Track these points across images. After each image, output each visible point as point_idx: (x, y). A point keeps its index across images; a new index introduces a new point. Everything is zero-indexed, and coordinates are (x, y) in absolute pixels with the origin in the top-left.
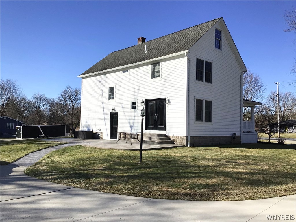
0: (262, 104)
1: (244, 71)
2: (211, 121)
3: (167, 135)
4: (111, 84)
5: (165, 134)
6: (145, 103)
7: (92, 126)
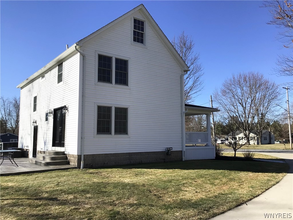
0: (219, 111)
1: (186, 71)
2: (127, 134)
3: (65, 153)
4: (35, 92)
5: (64, 152)
6: (53, 113)
7: (24, 143)
